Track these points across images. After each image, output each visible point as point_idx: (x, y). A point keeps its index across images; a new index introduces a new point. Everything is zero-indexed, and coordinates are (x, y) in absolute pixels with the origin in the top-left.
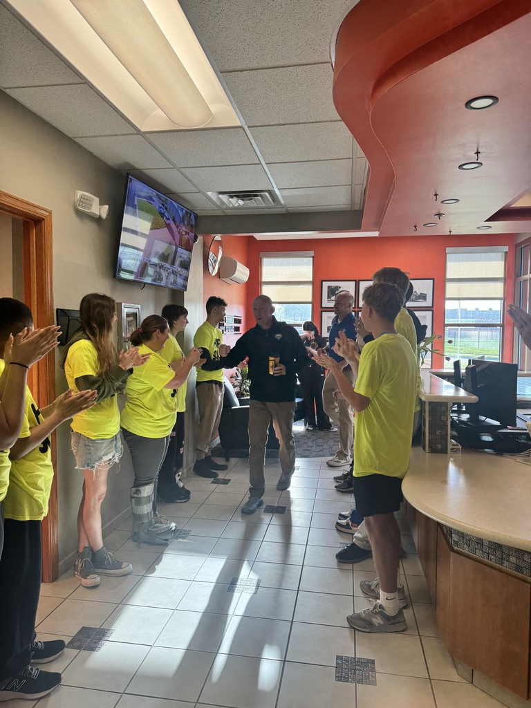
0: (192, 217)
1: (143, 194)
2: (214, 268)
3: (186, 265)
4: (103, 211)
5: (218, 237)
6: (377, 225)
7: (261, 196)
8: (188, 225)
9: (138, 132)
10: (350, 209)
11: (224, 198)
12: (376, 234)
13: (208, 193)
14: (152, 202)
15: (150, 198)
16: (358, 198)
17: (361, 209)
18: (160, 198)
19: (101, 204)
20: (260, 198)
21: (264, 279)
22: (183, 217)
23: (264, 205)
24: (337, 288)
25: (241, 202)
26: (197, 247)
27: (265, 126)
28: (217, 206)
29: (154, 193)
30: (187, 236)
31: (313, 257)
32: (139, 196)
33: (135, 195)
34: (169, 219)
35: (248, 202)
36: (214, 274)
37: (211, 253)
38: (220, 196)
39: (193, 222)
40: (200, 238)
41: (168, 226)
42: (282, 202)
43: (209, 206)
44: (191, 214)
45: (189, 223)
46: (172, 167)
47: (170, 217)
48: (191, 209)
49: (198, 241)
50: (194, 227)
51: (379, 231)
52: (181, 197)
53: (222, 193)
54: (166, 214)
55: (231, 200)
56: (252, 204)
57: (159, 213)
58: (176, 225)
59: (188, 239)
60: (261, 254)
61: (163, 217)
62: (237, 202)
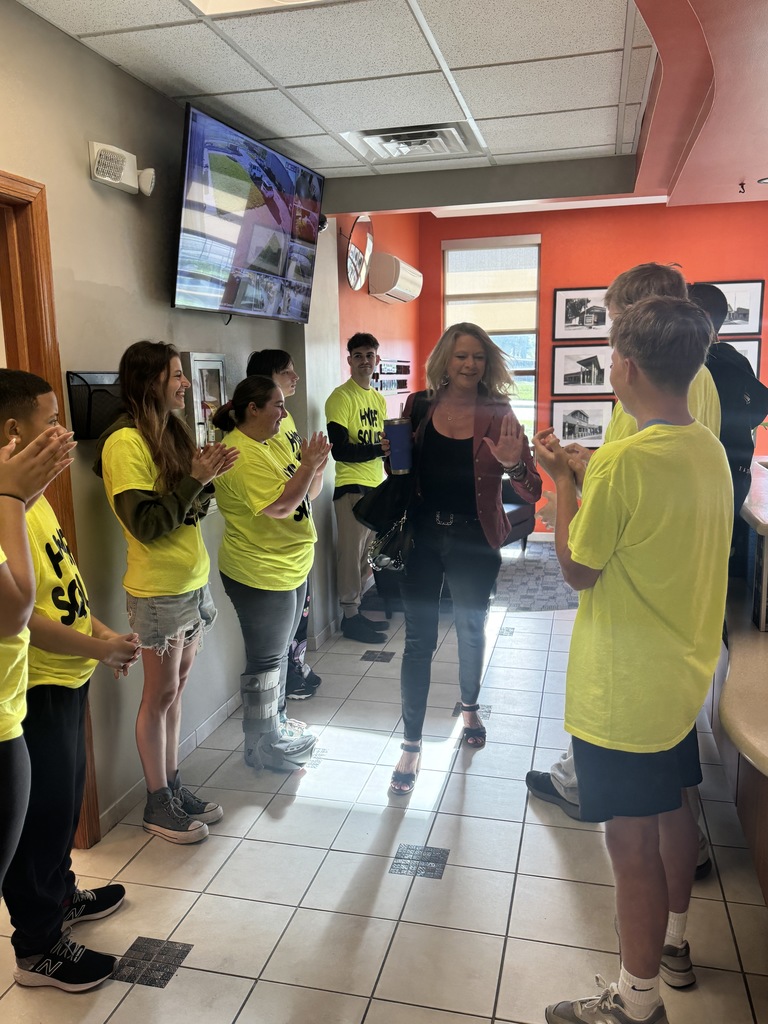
0: (315, 182)
1: (220, 143)
2: (358, 275)
3: (307, 272)
4: (148, 180)
5: (364, 217)
6: (668, 184)
7: (443, 135)
8: (306, 199)
10: (611, 153)
11: (374, 142)
12: (663, 199)
13: (342, 135)
14: (236, 157)
15: (234, 150)
16: (630, 132)
17: (634, 152)
18: (252, 149)
19: (142, 166)
20: (440, 139)
21: (450, 290)
22: (297, 183)
23: (448, 152)
24: (583, 302)
25: (405, 149)
26: (327, 239)
28: (360, 158)
29: (240, 140)
30: (306, 219)
31: (539, 245)
32: (212, 147)
33: (204, 146)
34: (270, 189)
35: (417, 147)
36: (358, 287)
37: (352, 248)
38: (367, 139)
39: (317, 191)
40: (331, 222)
41: (269, 202)
42: (483, 144)
43: (345, 158)
44: (311, 177)
45: (308, 195)
46: (270, 86)
47: (272, 185)
48: (311, 167)
49: (327, 226)
50: (319, 199)
51: (669, 195)
52: (292, 145)
53: (368, 133)
54: (266, 180)
55: (385, 145)
56: (425, 151)
57: (252, 177)
58: (284, 199)
59: (308, 225)
60: (444, 244)
61: (258, 185)
62: (396, 149)
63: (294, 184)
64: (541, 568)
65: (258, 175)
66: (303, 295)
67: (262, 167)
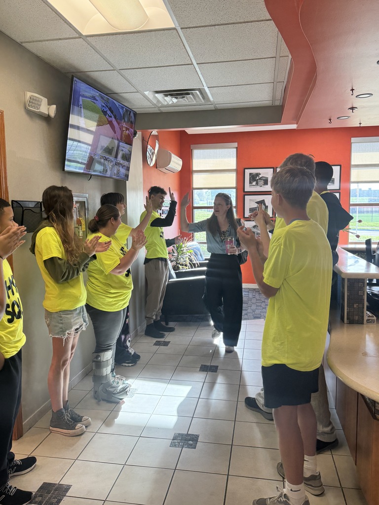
0: (132, 114)
1: (87, 94)
2: (152, 160)
3: (127, 157)
4: (52, 111)
5: (155, 132)
6: (296, 119)
7: (192, 94)
8: (128, 122)
9: (80, 36)
10: (271, 105)
11: (160, 96)
12: (294, 126)
13: (145, 93)
14: (95, 101)
15: (94, 98)
16: (279, 94)
17: (281, 104)
18: (102, 98)
19: (50, 104)
20: (191, 96)
21: (195, 168)
22: (124, 114)
23: (195, 102)
24: (258, 175)
25: (175, 100)
26: (137, 141)
27: (196, 27)
28: (154, 104)
29: (96, 94)
30: (127, 132)
31: (237, 148)
32: (83, 96)
33: (80, 95)
34: (111, 117)
35: (180, 100)
36: (152, 165)
37: (149, 147)
38: (157, 95)
39: (133, 119)
40: (139, 134)
41: (110, 123)
42: (211, 98)
43: (146, 104)
44: (130, 112)
45: (129, 120)
46: (112, 69)
47: (112, 115)
48: (130, 108)
49: (137, 135)
50: (134, 123)
51: (297, 124)
52: (121, 97)
53: (157, 92)
54: (109, 112)
55: (165, 98)
56: (184, 101)
57: (102, 111)
58: (117, 122)
59: (129, 135)
60: (192, 146)
61: (105, 115)
62: (170, 100)
63: (122, 115)
65: (105, 110)
66: (125, 168)
67: (107, 107)
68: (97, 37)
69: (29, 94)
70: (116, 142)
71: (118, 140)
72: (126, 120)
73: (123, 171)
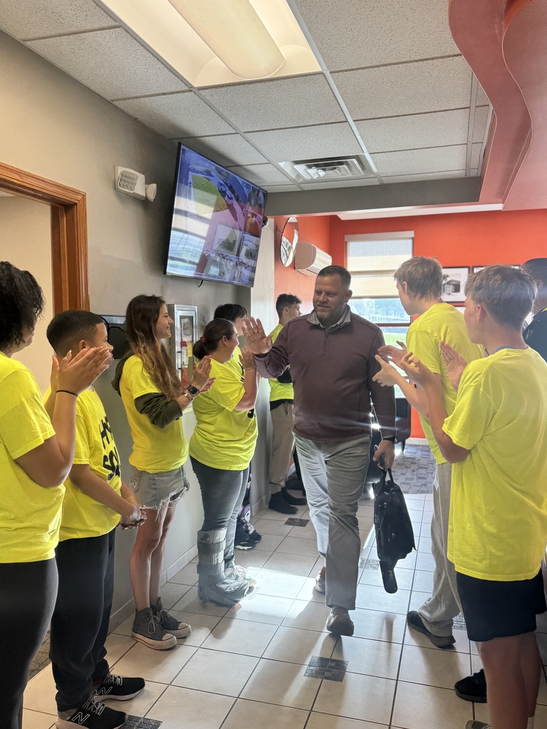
0: (261, 195)
1: (198, 168)
2: (288, 257)
3: (253, 255)
4: (151, 191)
5: (293, 218)
6: (502, 195)
7: (347, 164)
8: (255, 205)
9: (190, 89)
10: (463, 176)
11: (301, 168)
12: (499, 207)
13: (280, 164)
14: (210, 177)
15: (208, 173)
16: (476, 161)
17: (479, 175)
18: (220, 172)
19: (148, 182)
20: (346, 167)
21: (351, 268)
22: (249, 195)
23: (350, 175)
25: (322, 173)
26: (267, 232)
27: (352, 70)
28: (291, 179)
29: (212, 166)
30: (254, 219)
31: (413, 238)
32: (194, 171)
33: (189, 170)
34: (231, 199)
35: (330, 172)
36: (287, 265)
37: (284, 239)
38: (297, 167)
39: (262, 201)
40: (271, 221)
41: (230, 207)
42: (375, 170)
43: (281, 179)
44: (259, 191)
45: (256, 203)
46: (234, 132)
47: (233, 196)
48: (258, 185)
49: (268, 224)
50: (263, 207)
51: (503, 203)
52: (247, 170)
53: (297, 162)
54: (229, 192)
55: (308, 170)
56: (336, 175)
57: (220, 191)
58: (240, 205)
59: (256, 223)
60: (347, 237)
61: (224, 196)
62: (316, 173)
63: (247, 196)
64: (415, 463)
65: (224, 189)
66: (250, 268)
67: (227, 185)
68: (214, 90)
69: (120, 170)
70: (238, 233)
71: (240, 230)
72: (253, 202)
73: (246, 273)
